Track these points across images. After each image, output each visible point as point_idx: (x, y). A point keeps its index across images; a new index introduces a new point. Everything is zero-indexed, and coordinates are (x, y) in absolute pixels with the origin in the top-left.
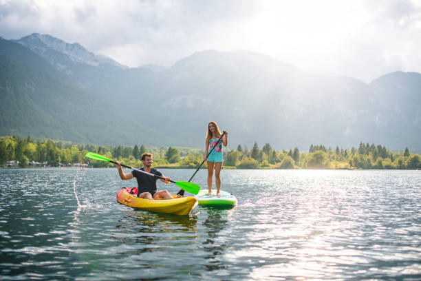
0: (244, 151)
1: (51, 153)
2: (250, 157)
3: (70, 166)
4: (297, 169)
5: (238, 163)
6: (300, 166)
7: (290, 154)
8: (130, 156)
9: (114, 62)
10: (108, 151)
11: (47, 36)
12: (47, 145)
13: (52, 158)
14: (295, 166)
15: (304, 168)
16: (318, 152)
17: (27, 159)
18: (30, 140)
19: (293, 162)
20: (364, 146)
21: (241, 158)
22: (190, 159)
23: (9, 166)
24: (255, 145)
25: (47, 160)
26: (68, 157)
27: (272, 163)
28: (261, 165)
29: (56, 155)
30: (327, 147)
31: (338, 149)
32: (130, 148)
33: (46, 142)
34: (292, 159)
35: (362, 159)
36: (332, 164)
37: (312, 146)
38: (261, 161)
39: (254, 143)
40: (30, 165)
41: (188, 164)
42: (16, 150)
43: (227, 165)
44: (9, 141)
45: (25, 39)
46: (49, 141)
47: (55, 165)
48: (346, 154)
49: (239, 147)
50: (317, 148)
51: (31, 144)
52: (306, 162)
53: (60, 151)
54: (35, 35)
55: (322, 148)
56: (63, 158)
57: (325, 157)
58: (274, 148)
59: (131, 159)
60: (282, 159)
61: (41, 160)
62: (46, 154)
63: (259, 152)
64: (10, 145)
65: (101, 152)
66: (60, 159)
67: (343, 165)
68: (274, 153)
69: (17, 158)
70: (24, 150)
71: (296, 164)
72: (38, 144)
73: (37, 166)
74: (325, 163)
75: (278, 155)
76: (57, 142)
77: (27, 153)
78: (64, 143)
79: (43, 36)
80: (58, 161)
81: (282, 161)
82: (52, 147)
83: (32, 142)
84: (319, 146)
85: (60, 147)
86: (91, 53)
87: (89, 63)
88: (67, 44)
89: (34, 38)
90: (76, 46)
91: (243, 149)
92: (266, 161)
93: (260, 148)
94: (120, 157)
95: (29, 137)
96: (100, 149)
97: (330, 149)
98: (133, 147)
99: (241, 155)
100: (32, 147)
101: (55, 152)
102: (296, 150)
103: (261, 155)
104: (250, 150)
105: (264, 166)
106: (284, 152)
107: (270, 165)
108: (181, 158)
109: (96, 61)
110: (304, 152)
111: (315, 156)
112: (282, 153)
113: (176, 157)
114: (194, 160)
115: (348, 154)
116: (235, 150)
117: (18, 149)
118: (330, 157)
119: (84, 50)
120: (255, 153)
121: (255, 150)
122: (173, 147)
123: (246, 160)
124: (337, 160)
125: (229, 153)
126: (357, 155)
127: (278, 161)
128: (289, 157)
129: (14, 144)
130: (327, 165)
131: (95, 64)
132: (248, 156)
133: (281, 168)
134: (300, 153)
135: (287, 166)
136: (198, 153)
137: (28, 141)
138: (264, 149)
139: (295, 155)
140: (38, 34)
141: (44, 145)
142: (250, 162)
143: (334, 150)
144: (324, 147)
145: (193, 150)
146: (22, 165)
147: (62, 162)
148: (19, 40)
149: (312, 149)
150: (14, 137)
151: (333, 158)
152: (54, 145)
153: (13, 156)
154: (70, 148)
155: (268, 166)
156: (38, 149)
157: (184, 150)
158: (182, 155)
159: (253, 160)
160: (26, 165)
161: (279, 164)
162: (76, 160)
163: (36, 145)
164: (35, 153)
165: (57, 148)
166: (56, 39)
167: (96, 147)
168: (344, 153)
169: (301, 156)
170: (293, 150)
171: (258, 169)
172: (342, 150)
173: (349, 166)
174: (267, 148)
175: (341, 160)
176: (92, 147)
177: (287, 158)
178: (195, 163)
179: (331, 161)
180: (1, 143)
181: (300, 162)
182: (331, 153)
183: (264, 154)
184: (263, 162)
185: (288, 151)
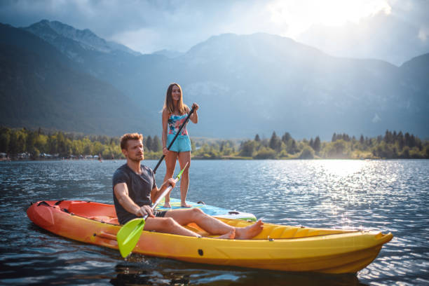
0: (262, 140)
1: (62, 145)
2: (268, 148)
3: (82, 158)
4: (316, 159)
5: (255, 153)
6: (320, 156)
7: (311, 143)
9: (126, 48)
11: (56, 22)
12: (58, 136)
13: (64, 150)
14: (315, 156)
15: (324, 157)
16: (339, 141)
17: (38, 151)
18: (41, 131)
19: (313, 152)
20: (390, 133)
21: (258, 148)
22: (205, 149)
23: (21, 159)
24: (274, 134)
25: (58, 152)
26: (80, 149)
27: (291, 152)
28: (279, 155)
29: (68, 147)
30: (351, 136)
31: (362, 138)
33: (57, 133)
34: (312, 149)
35: (386, 148)
36: (354, 154)
37: (335, 135)
38: (280, 151)
40: (42, 158)
41: (202, 154)
42: (27, 142)
43: (243, 156)
44: (21, 133)
45: (34, 26)
46: (59, 133)
47: (67, 157)
48: (371, 143)
49: (257, 136)
50: (339, 137)
51: (41, 136)
52: (326, 151)
53: (70, 142)
54: (44, 22)
55: (345, 137)
56: (74, 150)
57: (347, 147)
58: (294, 137)
60: (302, 148)
61: (52, 151)
62: (57, 146)
63: (278, 141)
64: (21, 137)
65: (114, 143)
66: (71, 151)
67: (365, 154)
68: (294, 142)
69: (28, 150)
70: (34, 143)
71: (316, 154)
72: (49, 137)
73: (49, 158)
74: (346, 153)
75: (298, 144)
76: (69, 133)
77: (38, 145)
78: (76, 134)
79: (52, 22)
80: (69, 153)
81: (302, 151)
82: (63, 139)
83: (43, 134)
84: (342, 134)
85: (71, 139)
86: (103, 40)
87: (100, 50)
88: (78, 31)
89: (43, 25)
90: (86, 33)
91: (261, 138)
92: (284, 151)
93: (280, 136)
95: (39, 129)
96: (112, 140)
97: (354, 137)
99: (258, 144)
100: (43, 139)
101: (66, 144)
102: (318, 139)
103: (280, 144)
104: (269, 138)
105: (282, 157)
106: (305, 141)
107: (289, 155)
108: (197, 148)
109: (108, 47)
110: (326, 140)
111: (335, 145)
112: (302, 142)
114: (209, 151)
115: (373, 144)
116: (253, 140)
117: (29, 141)
118: (352, 146)
119: (95, 36)
120: (274, 143)
121: (273, 139)
123: (264, 150)
124: (361, 149)
125: (246, 143)
126: (382, 144)
127: (298, 151)
128: (309, 147)
129: (25, 136)
130: (348, 154)
131: (106, 51)
132: (266, 146)
133: (300, 158)
134: (322, 141)
135: (306, 156)
136: (215, 143)
137: (40, 132)
138: (283, 138)
139: (316, 144)
140: (47, 21)
141: (55, 137)
142: (268, 152)
143: (358, 138)
144: (347, 136)
145: (210, 139)
146: (33, 158)
147: (74, 154)
148: (28, 28)
149: (335, 137)
150: (25, 129)
151: (356, 147)
152: (66, 137)
153: (24, 149)
154: (82, 141)
155: (287, 156)
156: (49, 141)
157: (201, 140)
158: (197, 145)
159: (271, 151)
160: (37, 157)
161: (299, 154)
162: (87, 152)
163: (47, 137)
164: (46, 145)
165: (68, 140)
166: (65, 25)
167: (109, 138)
168: (368, 143)
169: (322, 145)
170: (314, 138)
171: (276, 159)
172: (367, 138)
173: (372, 155)
174: (287, 137)
175: (365, 149)
176: (105, 138)
177: (307, 147)
178: (210, 154)
179: (352, 150)
180: (12, 135)
181: (320, 152)
182: (354, 142)
183: (283, 143)
184: (282, 152)
185: (309, 140)
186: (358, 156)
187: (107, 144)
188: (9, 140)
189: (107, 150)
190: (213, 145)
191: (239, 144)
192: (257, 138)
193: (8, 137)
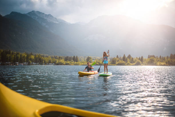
1: (40, 59)
2: (122, 61)
3: (48, 64)
4: (142, 65)
5: (117, 63)
7: (139, 59)
8: (72, 60)
9: (65, 21)
10: (63, 58)
11: (38, 12)
12: (39, 56)
13: (41, 61)
14: (142, 64)
15: (146, 65)
16: (152, 58)
17: (31, 62)
18: (32, 54)
19: (141, 62)
20: (172, 55)
21: (118, 61)
22: (97, 61)
23: (24, 65)
24: (124, 55)
25: (39, 62)
26: (47, 61)
28: (127, 64)
30: (156, 56)
31: (160, 57)
33: (38, 55)
35: (171, 61)
36: (158, 63)
37: (149, 55)
38: (127, 62)
40: (32, 64)
41: (96, 63)
42: (27, 58)
43: (112, 64)
44: (24, 55)
45: (30, 13)
46: (39, 54)
47: (42, 64)
48: (164, 59)
50: (151, 56)
52: (146, 62)
53: (43, 58)
54: (33, 11)
55: (153, 56)
57: (155, 60)
58: (132, 56)
59: (72, 62)
60: (136, 61)
61: (36, 62)
62: (38, 60)
63: (126, 58)
64: (24, 56)
65: (60, 59)
66: (44, 62)
67: (163, 64)
68: (132, 59)
69: (27, 61)
70: (29, 58)
72: (35, 56)
73: (35, 64)
74: (155, 63)
75: (134, 60)
76: (43, 55)
77: (31, 59)
78: (45, 55)
79: (36, 12)
83: (33, 55)
85: (44, 57)
86: (56, 18)
87: (54, 22)
88: (46, 15)
89: (33, 13)
90: (49, 16)
91: (119, 57)
92: (129, 62)
93: (126, 56)
94: (68, 61)
96: (59, 57)
97: (157, 57)
98: (73, 57)
99: (118, 59)
100: (33, 57)
101: (42, 59)
102: (142, 57)
103: (127, 59)
104: (122, 57)
105: (128, 64)
106: (137, 58)
107: (131, 64)
108: (93, 61)
110: (146, 57)
111: (150, 60)
113: (91, 60)
115: (166, 59)
118: (157, 60)
119: (53, 17)
120: (124, 59)
121: (124, 57)
122: (89, 56)
123: (121, 62)
125: (113, 59)
126: (169, 59)
127: (134, 62)
129: (26, 56)
130: (156, 64)
131: (57, 22)
132: (121, 60)
133: (136, 65)
134: (144, 58)
135: (138, 64)
136: (100, 59)
138: (128, 57)
139: (141, 59)
143: (159, 57)
145: (98, 57)
146: (29, 64)
147: (44, 63)
148: (27, 14)
149: (149, 57)
150: (26, 53)
151: (159, 61)
152: (41, 56)
153: (25, 61)
154: (48, 57)
155: (130, 64)
157: (94, 57)
159: (123, 62)
160: (30, 64)
162: (50, 62)
163: (34, 56)
164: (34, 59)
166: (41, 13)
167: (58, 57)
168: (163, 59)
169: (144, 60)
170: (141, 57)
171: (126, 65)
172: (163, 57)
173: (166, 64)
174: (129, 57)
175: (162, 62)
176: (56, 57)
177: (138, 60)
178: (99, 63)
179: (157, 62)
180: (21, 55)
181: (144, 63)
182: (157, 58)
183: (128, 59)
184: (128, 63)
185: (139, 58)
186: (160, 64)
187: (57, 59)
188: (20, 57)
189: (58, 61)
191: (110, 59)
192: (117, 56)
193: (19, 56)
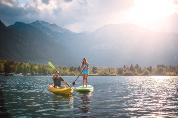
0: (127, 67)
1: (44, 70)
2: (129, 71)
3: (52, 75)
4: (151, 75)
5: (124, 73)
6: (152, 74)
7: (148, 69)
8: (77, 71)
9: (70, 31)
10: (67, 69)
11: (42, 21)
12: (43, 66)
14: (150, 74)
15: (154, 75)
16: (161, 68)
17: (35, 72)
18: (36, 64)
19: (149, 72)
21: (125, 71)
22: (102, 71)
23: (28, 75)
24: (132, 65)
25: (42, 73)
26: (51, 71)
28: (134, 74)
29: (46, 71)
30: (165, 65)
31: (170, 66)
32: (77, 67)
33: (42, 65)
34: (148, 71)
36: (168, 73)
37: (158, 65)
38: (134, 72)
39: (131, 64)
40: (36, 75)
41: (101, 74)
43: (119, 74)
44: (28, 65)
45: (34, 23)
46: (43, 65)
47: (45, 74)
48: (175, 68)
49: (124, 66)
50: (160, 66)
51: (36, 66)
52: (155, 72)
53: (47, 69)
55: (163, 66)
56: (49, 72)
57: (164, 70)
58: (140, 66)
59: (77, 72)
60: (144, 71)
61: (40, 72)
62: (42, 70)
64: (28, 67)
65: (65, 69)
66: (48, 72)
67: (172, 73)
68: (140, 68)
69: (31, 72)
70: (33, 69)
71: (150, 73)
72: (39, 66)
73: (39, 75)
74: (164, 73)
75: (142, 69)
76: (47, 65)
77: (34, 70)
81: (144, 72)
83: (37, 65)
84: (162, 65)
85: (48, 67)
86: (60, 27)
87: (59, 32)
88: (51, 24)
89: (37, 23)
90: (54, 25)
91: (126, 67)
92: (136, 72)
93: (134, 66)
94: (73, 71)
95: (35, 64)
96: (64, 68)
97: (167, 66)
98: (78, 67)
99: (125, 69)
100: (37, 67)
101: (46, 69)
102: (151, 67)
103: (134, 69)
104: (129, 67)
105: (136, 75)
106: (145, 68)
107: (139, 74)
108: (99, 71)
109: (62, 31)
110: (154, 67)
111: (159, 69)
112: (144, 68)
113: (97, 71)
114: (104, 72)
115: (176, 68)
116: (123, 67)
117: (31, 68)
118: (166, 70)
119: (57, 26)
120: (132, 69)
121: (131, 67)
122: (95, 67)
123: (128, 72)
124: (170, 71)
125: (120, 69)
128: (147, 70)
129: (29, 66)
130: (165, 73)
131: (62, 32)
132: (128, 70)
133: (144, 75)
135: (146, 74)
136: (106, 69)
138: (136, 66)
139: (150, 69)
140: (38, 21)
141: (41, 67)
142: (129, 72)
143: (168, 66)
144: (164, 66)
145: (104, 67)
146: (33, 75)
147: (49, 73)
148: (32, 24)
149: (158, 66)
150: (29, 63)
151: (168, 70)
152: (45, 66)
153: (29, 71)
155: (138, 74)
156: (39, 68)
157: (100, 67)
158: (99, 70)
159: (131, 72)
160: (34, 75)
163: (38, 66)
164: (38, 70)
165: (46, 68)
166: (46, 22)
167: (63, 67)
168: (174, 68)
169: (153, 69)
170: (149, 67)
171: (133, 75)
172: (172, 66)
173: (176, 74)
174: (137, 66)
175: (172, 71)
176: (61, 67)
177: (146, 70)
178: (105, 73)
179: (167, 71)
180: (24, 66)
181: (152, 72)
182: (167, 68)
183: (136, 69)
184: (135, 73)
185: (147, 67)
186: (169, 74)
187: (62, 69)
188: (23, 68)
189: (62, 72)
190: (106, 70)
191: (117, 69)
192: (124, 67)
193: (23, 66)
